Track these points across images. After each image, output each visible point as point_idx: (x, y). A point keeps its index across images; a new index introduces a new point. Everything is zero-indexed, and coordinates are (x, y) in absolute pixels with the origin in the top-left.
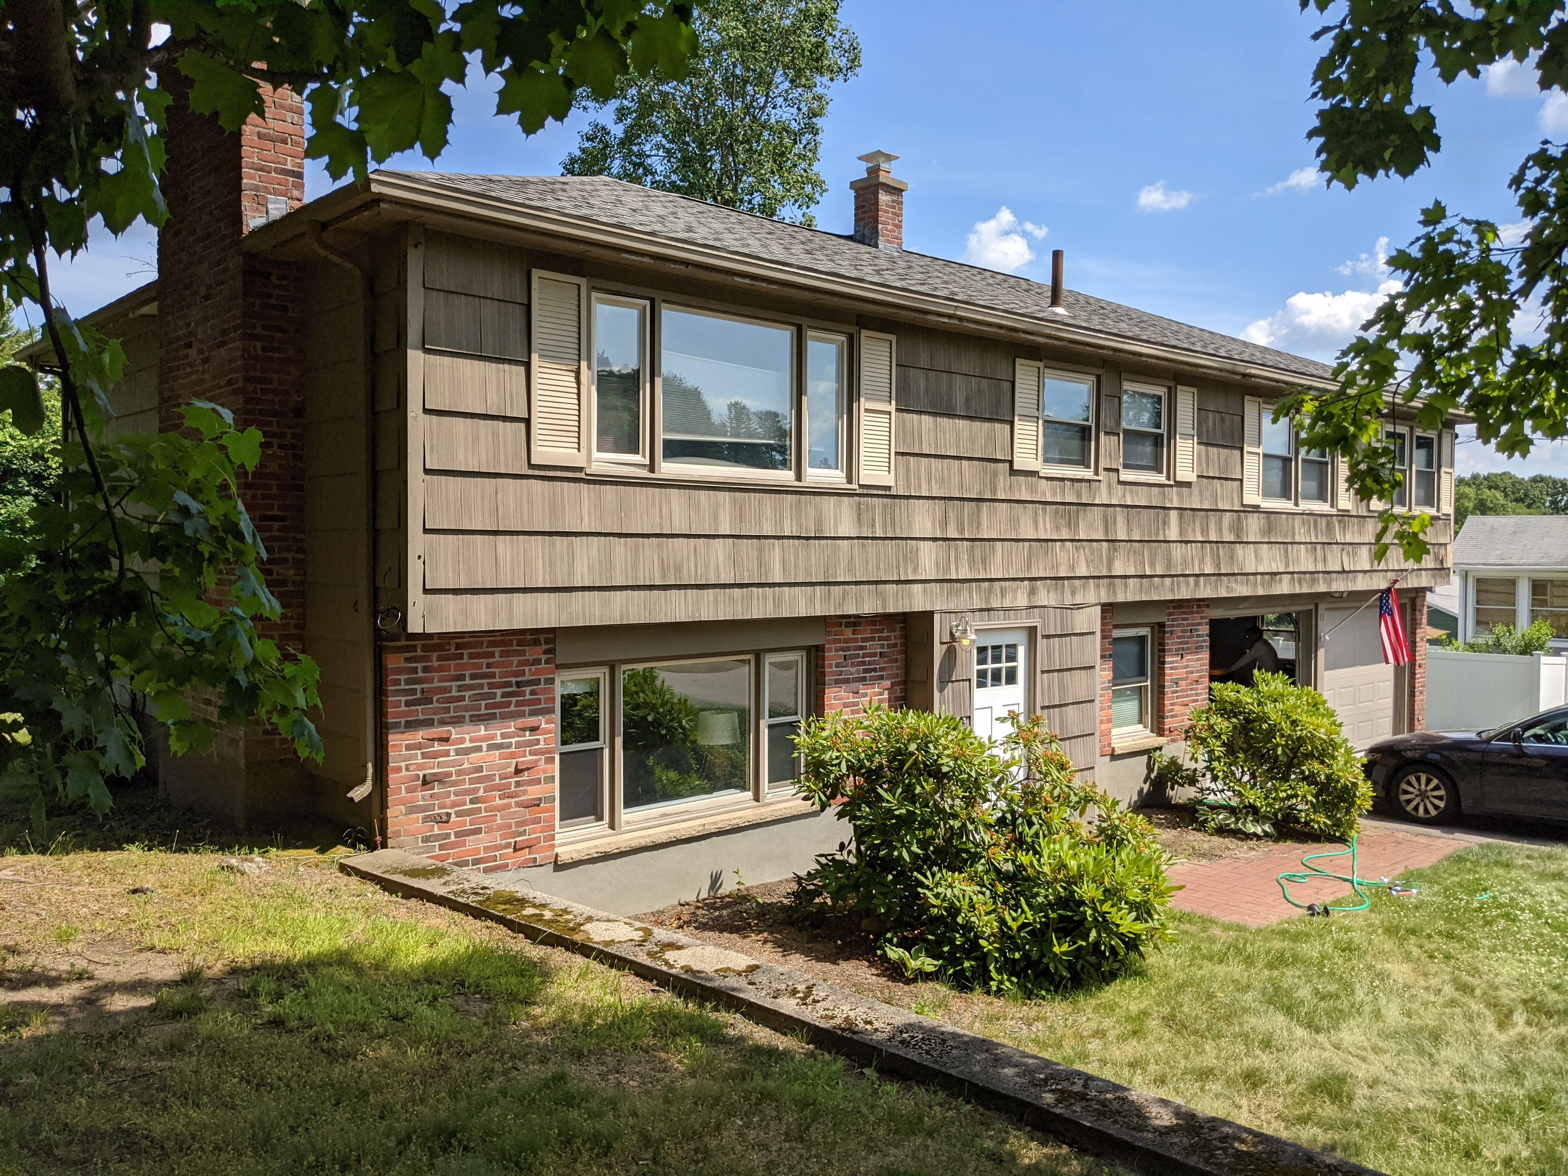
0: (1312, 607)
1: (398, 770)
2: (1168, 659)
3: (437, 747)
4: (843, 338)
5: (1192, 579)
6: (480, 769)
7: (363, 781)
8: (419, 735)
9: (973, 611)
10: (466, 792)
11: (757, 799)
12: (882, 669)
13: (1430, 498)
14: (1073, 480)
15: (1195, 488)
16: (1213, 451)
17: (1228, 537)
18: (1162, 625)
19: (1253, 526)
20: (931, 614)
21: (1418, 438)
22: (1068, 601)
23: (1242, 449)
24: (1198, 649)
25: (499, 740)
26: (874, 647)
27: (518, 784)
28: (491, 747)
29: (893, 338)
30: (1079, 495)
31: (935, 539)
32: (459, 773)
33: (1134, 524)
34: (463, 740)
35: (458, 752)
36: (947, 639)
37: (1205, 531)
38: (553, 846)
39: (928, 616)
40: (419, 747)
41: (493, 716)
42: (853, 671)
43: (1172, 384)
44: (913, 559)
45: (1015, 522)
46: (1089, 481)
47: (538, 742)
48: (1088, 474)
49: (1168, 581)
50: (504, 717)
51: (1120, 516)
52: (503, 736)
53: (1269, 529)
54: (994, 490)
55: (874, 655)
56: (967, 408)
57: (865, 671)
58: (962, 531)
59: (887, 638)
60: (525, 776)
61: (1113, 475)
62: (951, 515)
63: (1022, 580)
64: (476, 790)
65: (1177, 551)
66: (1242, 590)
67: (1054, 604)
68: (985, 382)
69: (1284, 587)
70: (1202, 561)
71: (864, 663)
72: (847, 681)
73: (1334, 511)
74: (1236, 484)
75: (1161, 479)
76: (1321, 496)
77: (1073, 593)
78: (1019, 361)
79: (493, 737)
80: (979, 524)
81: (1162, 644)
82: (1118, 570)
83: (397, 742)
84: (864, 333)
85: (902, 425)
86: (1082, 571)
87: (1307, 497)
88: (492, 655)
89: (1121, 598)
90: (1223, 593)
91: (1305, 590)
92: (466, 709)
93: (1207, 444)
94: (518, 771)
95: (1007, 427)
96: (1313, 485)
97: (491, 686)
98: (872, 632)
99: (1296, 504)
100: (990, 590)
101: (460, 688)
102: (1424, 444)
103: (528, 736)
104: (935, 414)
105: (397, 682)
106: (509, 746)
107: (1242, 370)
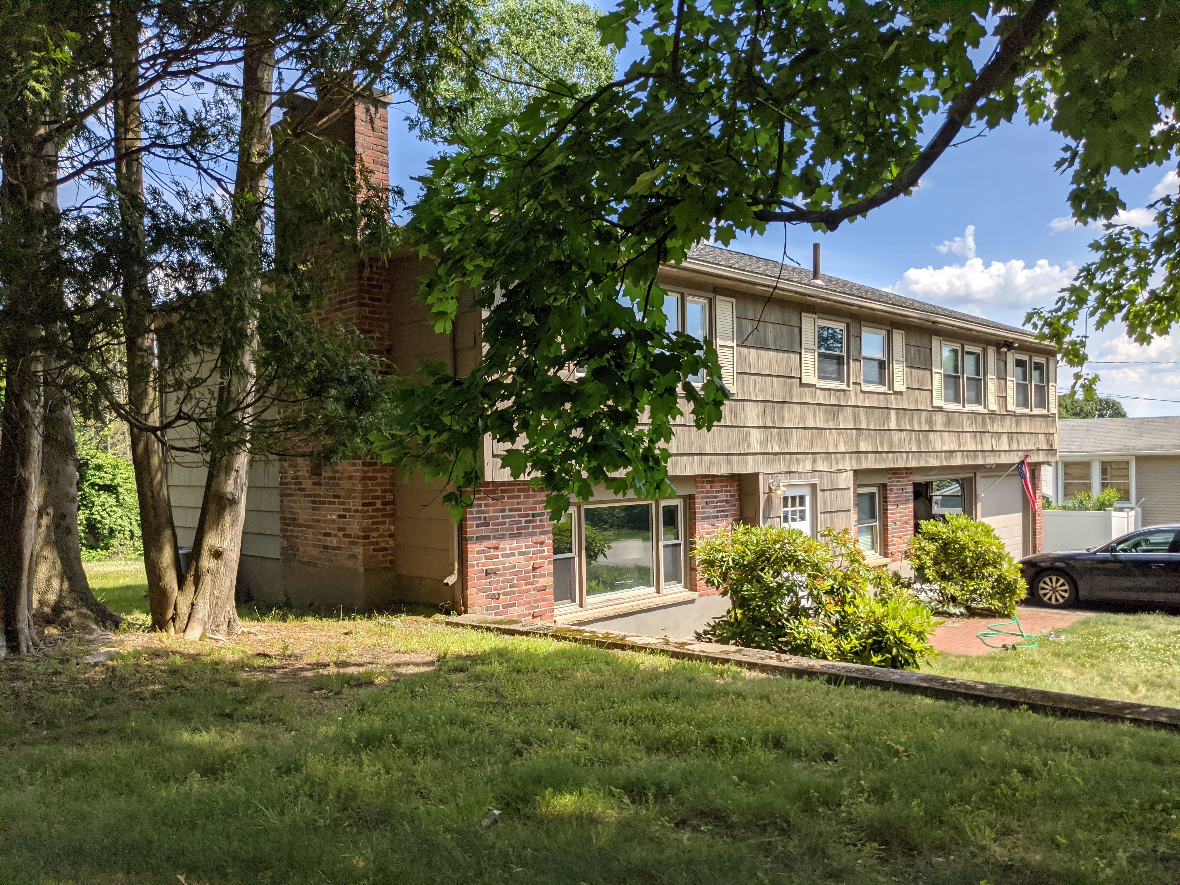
0: (972, 475)
1: (473, 566)
2: (889, 507)
3: (492, 552)
4: (705, 301)
5: (904, 455)
6: (514, 567)
7: (452, 573)
8: (483, 545)
9: (781, 473)
10: (508, 581)
11: (658, 591)
12: (727, 511)
13: (1043, 403)
14: (835, 390)
15: (905, 396)
16: (915, 371)
17: (925, 427)
18: (885, 486)
19: (939, 420)
20: (757, 475)
21: (1035, 363)
22: (834, 468)
23: (931, 370)
24: (907, 501)
25: (524, 550)
26: (722, 496)
27: (534, 576)
28: (520, 554)
29: (734, 300)
30: (839, 400)
31: (759, 427)
32: (504, 569)
33: (871, 418)
34: (505, 549)
35: (503, 556)
36: (767, 491)
37: (911, 424)
38: (553, 616)
39: (756, 475)
40: (483, 552)
41: (520, 535)
42: (711, 512)
43: (889, 328)
44: (746, 439)
45: (803, 416)
46: (844, 391)
47: (544, 551)
48: (843, 386)
49: (891, 455)
50: (526, 535)
51: (862, 413)
52: (526, 547)
53: (948, 423)
54: (791, 396)
55: (722, 501)
56: (775, 343)
57: (718, 512)
58: (774, 423)
59: (729, 491)
60: (538, 572)
61: (858, 387)
62: (768, 412)
63: (808, 453)
64: (513, 580)
65: (896, 436)
66: (934, 462)
67: (826, 469)
68: (784, 328)
69: (958, 461)
70: (910, 443)
71: (717, 507)
72: (708, 518)
73: (986, 411)
74: (928, 393)
75: (885, 389)
76: (978, 401)
77: (837, 463)
78: (803, 314)
79: (521, 548)
80: (783, 418)
81: (885, 498)
82: (863, 448)
83: (473, 548)
84: (718, 297)
85: (739, 354)
86: (842, 449)
87: (970, 402)
88: (519, 497)
89: (864, 466)
90: (923, 464)
91: (971, 463)
92: (507, 530)
93: (911, 367)
94: (534, 569)
95: (798, 356)
96: (973, 394)
97: (520, 516)
98: (721, 487)
99: (964, 406)
100: (791, 460)
101: (504, 517)
102: (1038, 367)
103: (539, 548)
104: (757, 348)
105: (472, 513)
106: (529, 553)
107: (933, 319)
